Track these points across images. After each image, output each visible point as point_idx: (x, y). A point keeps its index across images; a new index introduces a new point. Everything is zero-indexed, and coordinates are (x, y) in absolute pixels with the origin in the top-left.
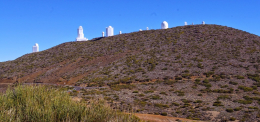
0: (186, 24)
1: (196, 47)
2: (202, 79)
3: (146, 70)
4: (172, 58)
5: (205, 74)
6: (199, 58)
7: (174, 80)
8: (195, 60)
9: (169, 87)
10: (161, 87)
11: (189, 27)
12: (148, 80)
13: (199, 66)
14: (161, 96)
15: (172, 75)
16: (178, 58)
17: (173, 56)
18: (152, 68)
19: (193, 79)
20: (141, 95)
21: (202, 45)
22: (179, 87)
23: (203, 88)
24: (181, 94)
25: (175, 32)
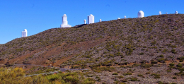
0: (160, 13)
1: (170, 34)
2: (176, 64)
3: (124, 54)
4: (148, 44)
5: (178, 59)
6: (173, 44)
7: (150, 64)
8: (169, 46)
9: (145, 70)
10: (138, 70)
11: (163, 16)
12: (126, 64)
13: (173, 52)
14: (139, 78)
15: (149, 59)
16: (153, 44)
17: (149, 42)
18: (130, 53)
19: (168, 63)
20: (120, 77)
21: (175, 32)
22: (154, 70)
23: (178, 71)
24: (157, 77)
25: (150, 20)
